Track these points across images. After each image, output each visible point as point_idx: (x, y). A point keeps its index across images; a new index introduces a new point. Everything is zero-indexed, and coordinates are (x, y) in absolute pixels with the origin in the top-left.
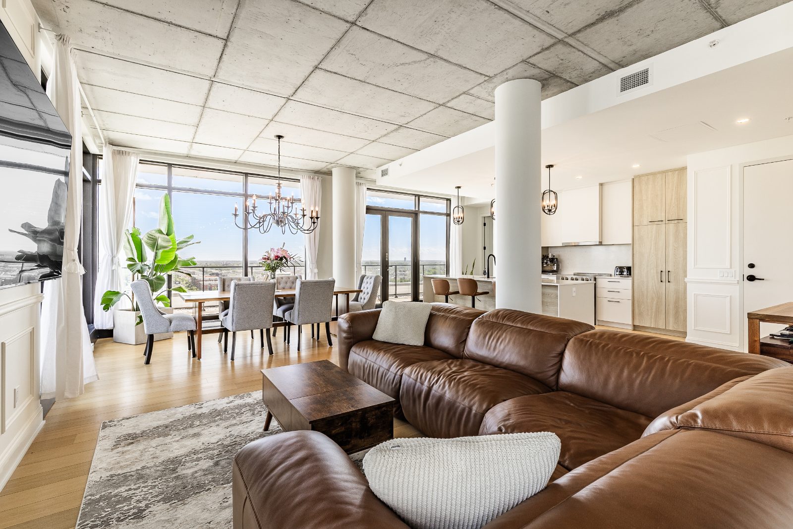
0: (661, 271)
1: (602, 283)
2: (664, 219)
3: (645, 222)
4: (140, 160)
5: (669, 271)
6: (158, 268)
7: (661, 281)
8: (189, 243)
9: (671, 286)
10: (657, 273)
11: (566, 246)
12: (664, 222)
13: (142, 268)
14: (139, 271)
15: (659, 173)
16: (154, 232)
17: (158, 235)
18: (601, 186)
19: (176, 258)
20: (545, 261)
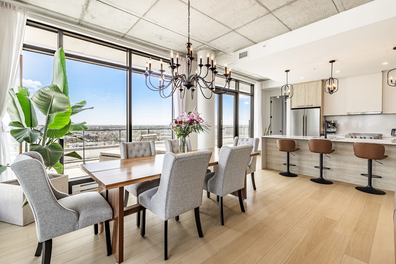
4: (28, 20)
6: (50, 133)
8: (83, 108)
13: (31, 135)
14: (26, 139)
16: (48, 89)
17: (53, 94)
19: (70, 123)
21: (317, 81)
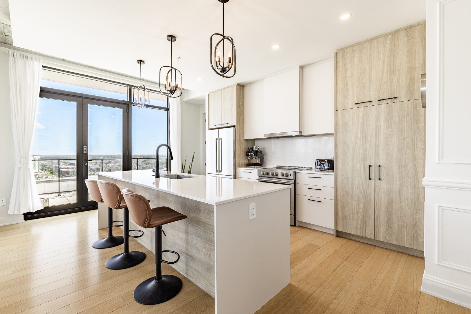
0: (370, 166)
1: (303, 178)
2: (372, 100)
3: (351, 105)
5: (379, 166)
7: (370, 179)
9: (383, 184)
10: (364, 167)
11: (269, 138)
12: (373, 103)
15: (366, 41)
18: (301, 70)
20: (250, 154)
21: (232, 86)
